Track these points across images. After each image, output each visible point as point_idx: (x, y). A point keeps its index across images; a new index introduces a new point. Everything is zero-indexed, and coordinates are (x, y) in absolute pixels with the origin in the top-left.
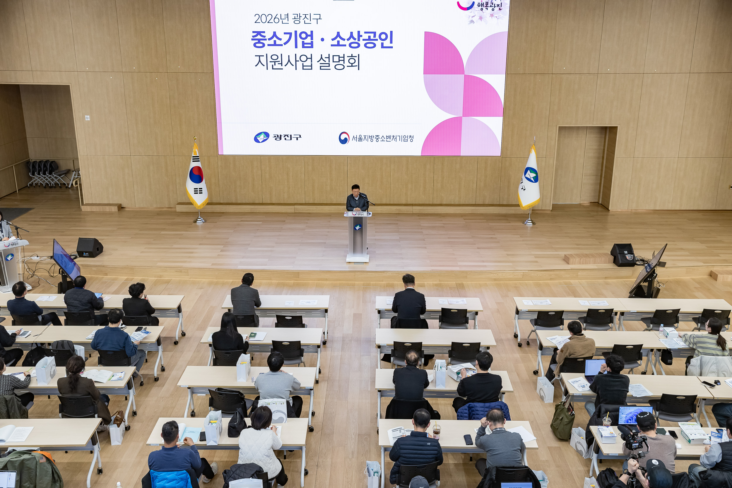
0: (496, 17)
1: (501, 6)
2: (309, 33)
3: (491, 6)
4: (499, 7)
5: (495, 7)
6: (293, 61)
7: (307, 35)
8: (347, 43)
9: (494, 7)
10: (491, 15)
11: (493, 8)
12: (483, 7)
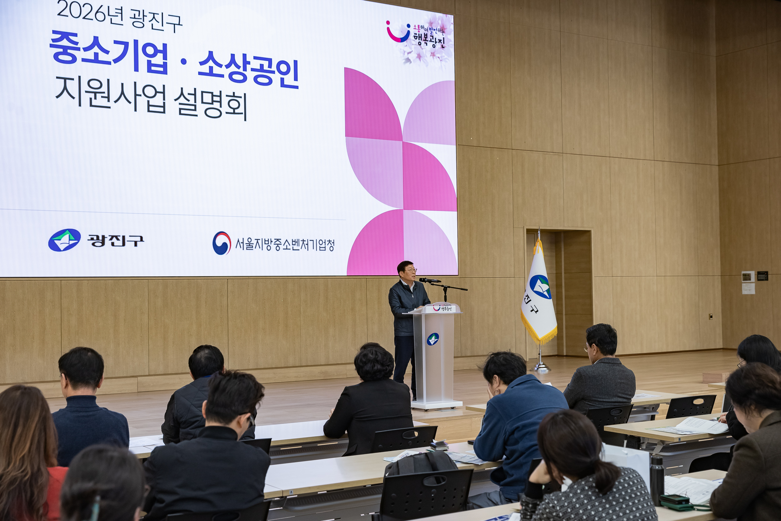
0: (439, 58)
1: (444, 43)
2: (160, 48)
3: (431, 41)
4: (441, 43)
6: (130, 95)
7: (156, 51)
8: (226, 72)
10: (432, 53)
11: (434, 43)
12: (421, 40)
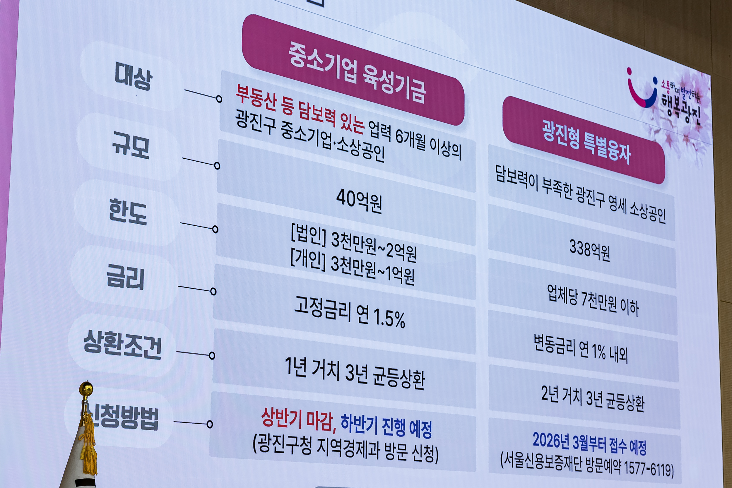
0: (694, 145)
1: (699, 117)
3: (683, 111)
4: (696, 116)
5: (690, 114)
9: (689, 116)
10: (685, 136)
11: (687, 115)
12: (671, 107)
